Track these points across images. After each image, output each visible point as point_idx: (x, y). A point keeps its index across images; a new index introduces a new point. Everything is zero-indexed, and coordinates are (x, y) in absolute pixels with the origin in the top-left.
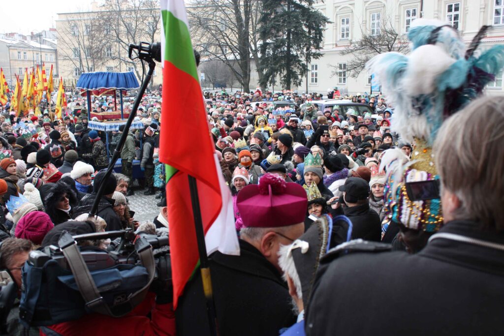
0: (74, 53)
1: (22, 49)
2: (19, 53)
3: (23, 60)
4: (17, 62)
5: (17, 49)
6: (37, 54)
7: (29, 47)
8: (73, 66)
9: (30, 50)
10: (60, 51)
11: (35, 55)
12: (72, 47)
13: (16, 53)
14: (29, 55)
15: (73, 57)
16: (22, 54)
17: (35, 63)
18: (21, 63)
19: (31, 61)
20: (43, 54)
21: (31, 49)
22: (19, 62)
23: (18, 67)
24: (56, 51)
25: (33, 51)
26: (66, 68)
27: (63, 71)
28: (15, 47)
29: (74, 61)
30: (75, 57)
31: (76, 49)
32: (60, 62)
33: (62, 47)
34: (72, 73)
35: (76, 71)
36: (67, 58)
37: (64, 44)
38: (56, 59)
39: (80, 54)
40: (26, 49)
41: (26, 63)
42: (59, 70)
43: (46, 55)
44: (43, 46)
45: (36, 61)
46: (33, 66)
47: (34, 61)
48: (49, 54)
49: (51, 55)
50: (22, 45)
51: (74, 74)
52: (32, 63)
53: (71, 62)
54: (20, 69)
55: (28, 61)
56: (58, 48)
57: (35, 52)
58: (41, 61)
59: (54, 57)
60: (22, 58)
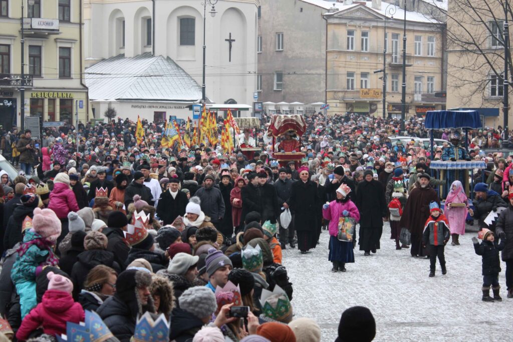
0: (492, 33)
1: (358, 23)
2: (350, 33)
3: (358, 53)
4: (342, 58)
5: (345, 24)
6: (395, 36)
7: (378, 18)
8: (486, 69)
9: (376, 27)
10: (454, 29)
11: (389, 39)
12: (488, 18)
13: (342, 32)
14: (375, 39)
15: (487, 44)
16: (357, 36)
17: (388, 60)
18: (353, 59)
19: (377, 54)
20: (410, 37)
21: (380, 24)
22: (348, 58)
23: (343, 71)
24: (443, 29)
25: (385, 28)
26: (467, 75)
27: (459, 83)
28: (340, 18)
29: (490, 56)
30: (494, 44)
31: (496, 24)
32: (452, 59)
33: (459, 18)
34: (481, 88)
35: (494, 82)
36: (471, 47)
37: (467, 9)
38: (444, 49)
39: (507, 38)
40: (367, 24)
41: (365, 59)
42: (450, 80)
43: (418, 38)
44: (412, 16)
45: (391, 55)
46: (381, 67)
47: (384, 55)
48: (424, 38)
49: (430, 39)
50: (358, 14)
51: (488, 92)
52: (381, 59)
53: (482, 59)
54: (350, 74)
55: (371, 54)
56: (449, 22)
57: (390, 33)
58: (404, 56)
59: (436, 44)
60: (357, 47)
